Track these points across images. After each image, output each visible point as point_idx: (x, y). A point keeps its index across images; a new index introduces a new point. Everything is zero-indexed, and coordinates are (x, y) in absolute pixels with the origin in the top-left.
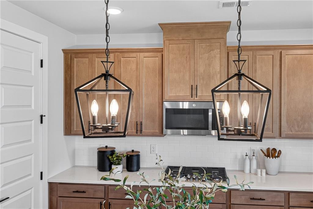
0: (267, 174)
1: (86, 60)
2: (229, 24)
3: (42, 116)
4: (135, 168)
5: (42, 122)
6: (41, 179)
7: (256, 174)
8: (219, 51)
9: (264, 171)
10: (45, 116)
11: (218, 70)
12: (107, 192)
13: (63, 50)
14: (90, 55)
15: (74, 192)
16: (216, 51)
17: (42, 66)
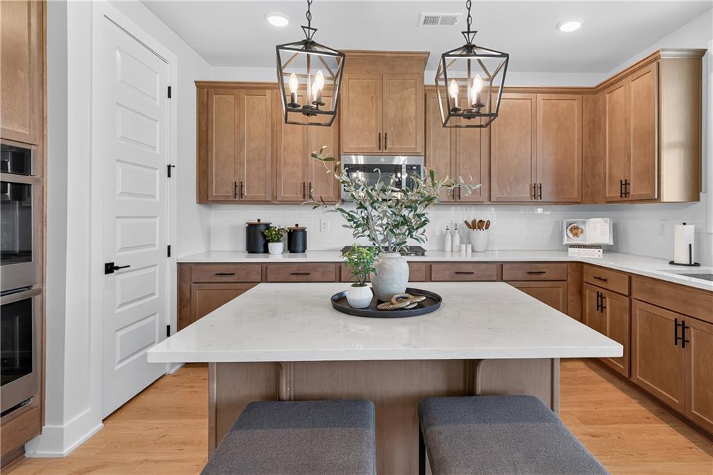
0: (473, 251)
1: (230, 98)
2: (427, 55)
3: (169, 167)
4: (300, 248)
5: (169, 176)
6: (169, 255)
7: (460, 251)
8: (414, 89)
9: (469, 247)
10: (174, 166)
11: (414, 115)
12: (264, 274)
13: (195, 82)
14: (236, 91)
15: (217, 274)
16: (410, 90)
17: (169, 96)
